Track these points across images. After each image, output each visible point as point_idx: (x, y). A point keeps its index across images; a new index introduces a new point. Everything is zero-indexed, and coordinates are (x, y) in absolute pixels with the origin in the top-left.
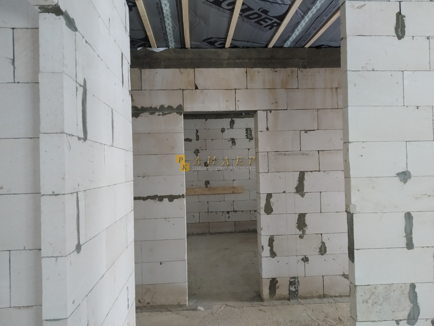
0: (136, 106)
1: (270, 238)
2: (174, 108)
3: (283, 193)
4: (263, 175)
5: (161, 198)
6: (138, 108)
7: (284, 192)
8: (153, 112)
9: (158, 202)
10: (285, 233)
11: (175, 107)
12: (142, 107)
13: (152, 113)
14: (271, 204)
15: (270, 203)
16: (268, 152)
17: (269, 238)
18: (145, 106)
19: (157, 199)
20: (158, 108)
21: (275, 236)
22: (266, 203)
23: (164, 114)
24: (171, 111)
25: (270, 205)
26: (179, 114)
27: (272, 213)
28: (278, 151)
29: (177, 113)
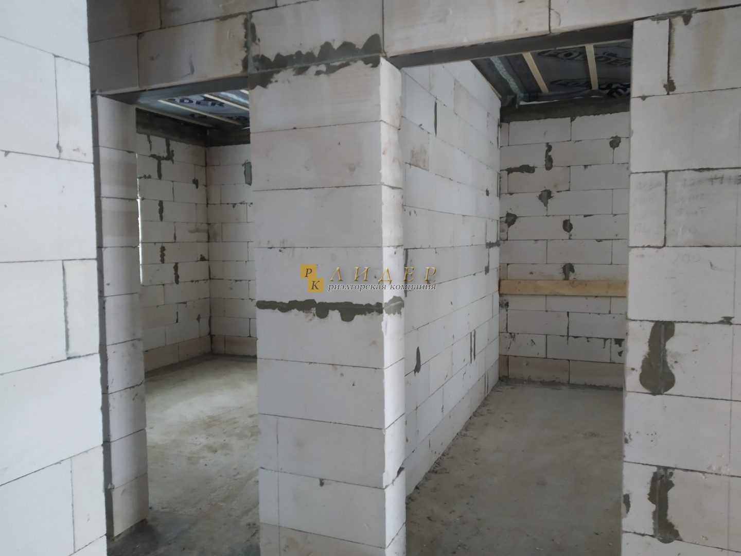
0: (263, 56)
1: (655, 474)
2: (358, 48)
3: (721, 322)
4: (643, 256)
5: (322, 310)
6: (269, 59)
7: (727, 321)
8: (304, 65)
9: (316, 319)
10: (720, 469)
11: (360, 43)
12: (278, 56)
13: (302, 71)
14: (669, 360)
15: (665, 356)
16: (666, 173)
17: (652, 475)
18: (284, 53)
19: (314, 310)
20: (316, 53)
21: (676, 472)
22: (649, 354)
23: (331, 70)
24: (348, 58)
25: (665, 363)
26: (370, 65)
27: (670, 391)
28: (708, 169)
29: (366, 62)
